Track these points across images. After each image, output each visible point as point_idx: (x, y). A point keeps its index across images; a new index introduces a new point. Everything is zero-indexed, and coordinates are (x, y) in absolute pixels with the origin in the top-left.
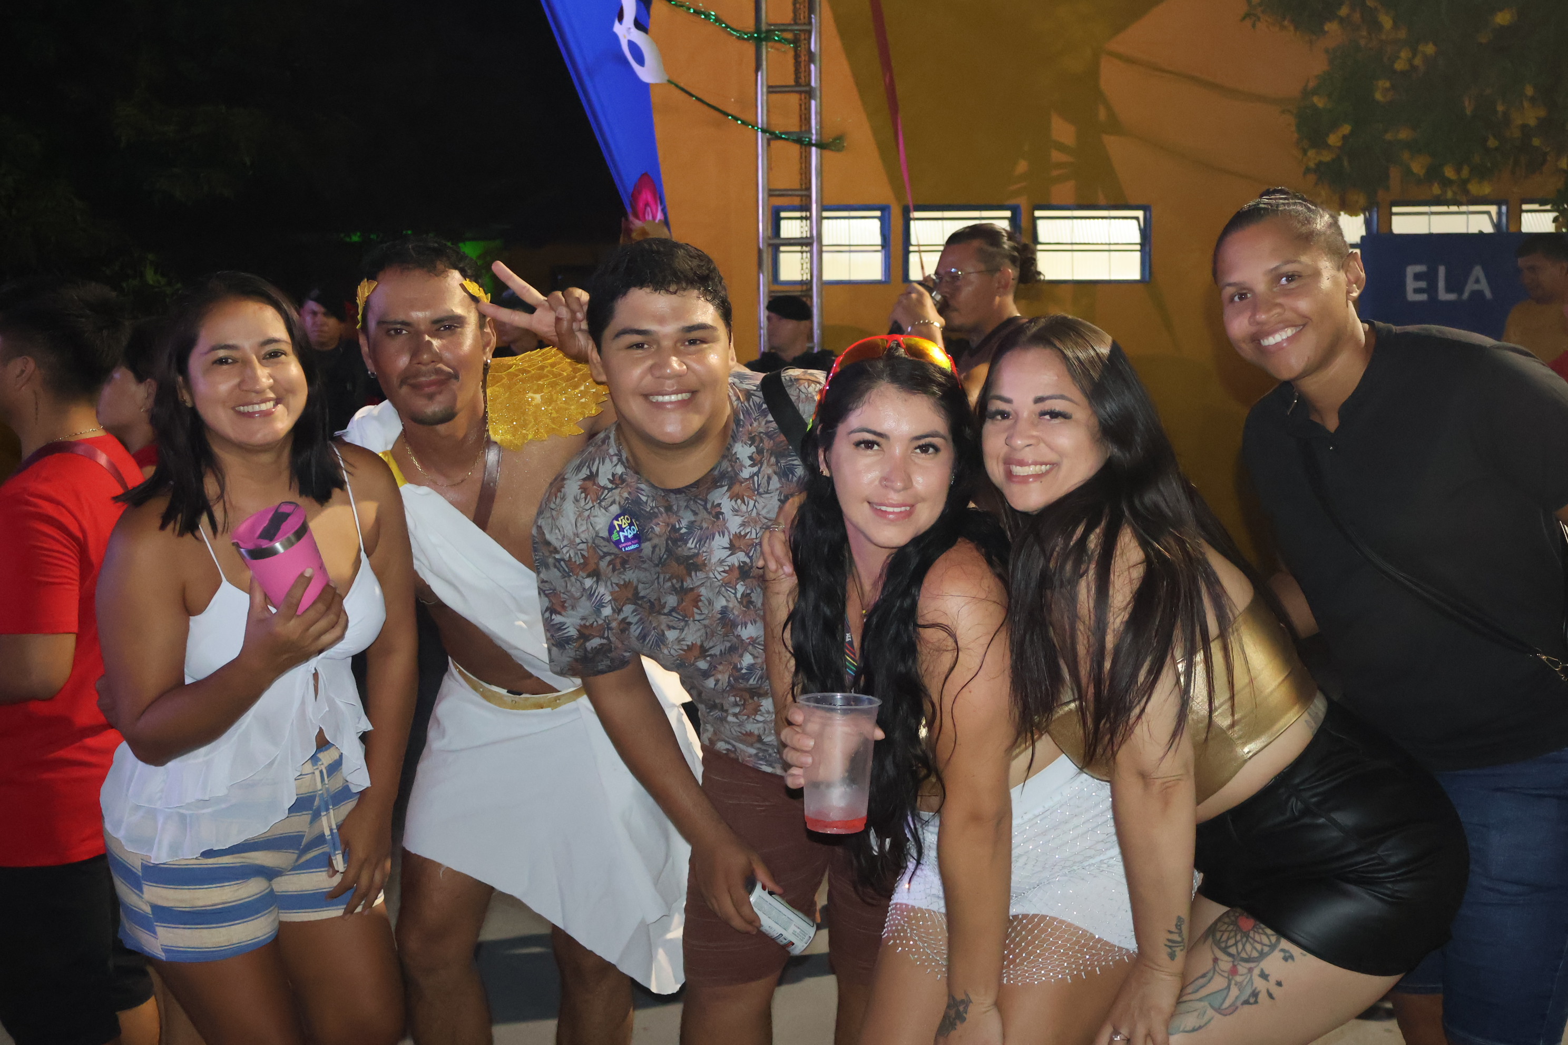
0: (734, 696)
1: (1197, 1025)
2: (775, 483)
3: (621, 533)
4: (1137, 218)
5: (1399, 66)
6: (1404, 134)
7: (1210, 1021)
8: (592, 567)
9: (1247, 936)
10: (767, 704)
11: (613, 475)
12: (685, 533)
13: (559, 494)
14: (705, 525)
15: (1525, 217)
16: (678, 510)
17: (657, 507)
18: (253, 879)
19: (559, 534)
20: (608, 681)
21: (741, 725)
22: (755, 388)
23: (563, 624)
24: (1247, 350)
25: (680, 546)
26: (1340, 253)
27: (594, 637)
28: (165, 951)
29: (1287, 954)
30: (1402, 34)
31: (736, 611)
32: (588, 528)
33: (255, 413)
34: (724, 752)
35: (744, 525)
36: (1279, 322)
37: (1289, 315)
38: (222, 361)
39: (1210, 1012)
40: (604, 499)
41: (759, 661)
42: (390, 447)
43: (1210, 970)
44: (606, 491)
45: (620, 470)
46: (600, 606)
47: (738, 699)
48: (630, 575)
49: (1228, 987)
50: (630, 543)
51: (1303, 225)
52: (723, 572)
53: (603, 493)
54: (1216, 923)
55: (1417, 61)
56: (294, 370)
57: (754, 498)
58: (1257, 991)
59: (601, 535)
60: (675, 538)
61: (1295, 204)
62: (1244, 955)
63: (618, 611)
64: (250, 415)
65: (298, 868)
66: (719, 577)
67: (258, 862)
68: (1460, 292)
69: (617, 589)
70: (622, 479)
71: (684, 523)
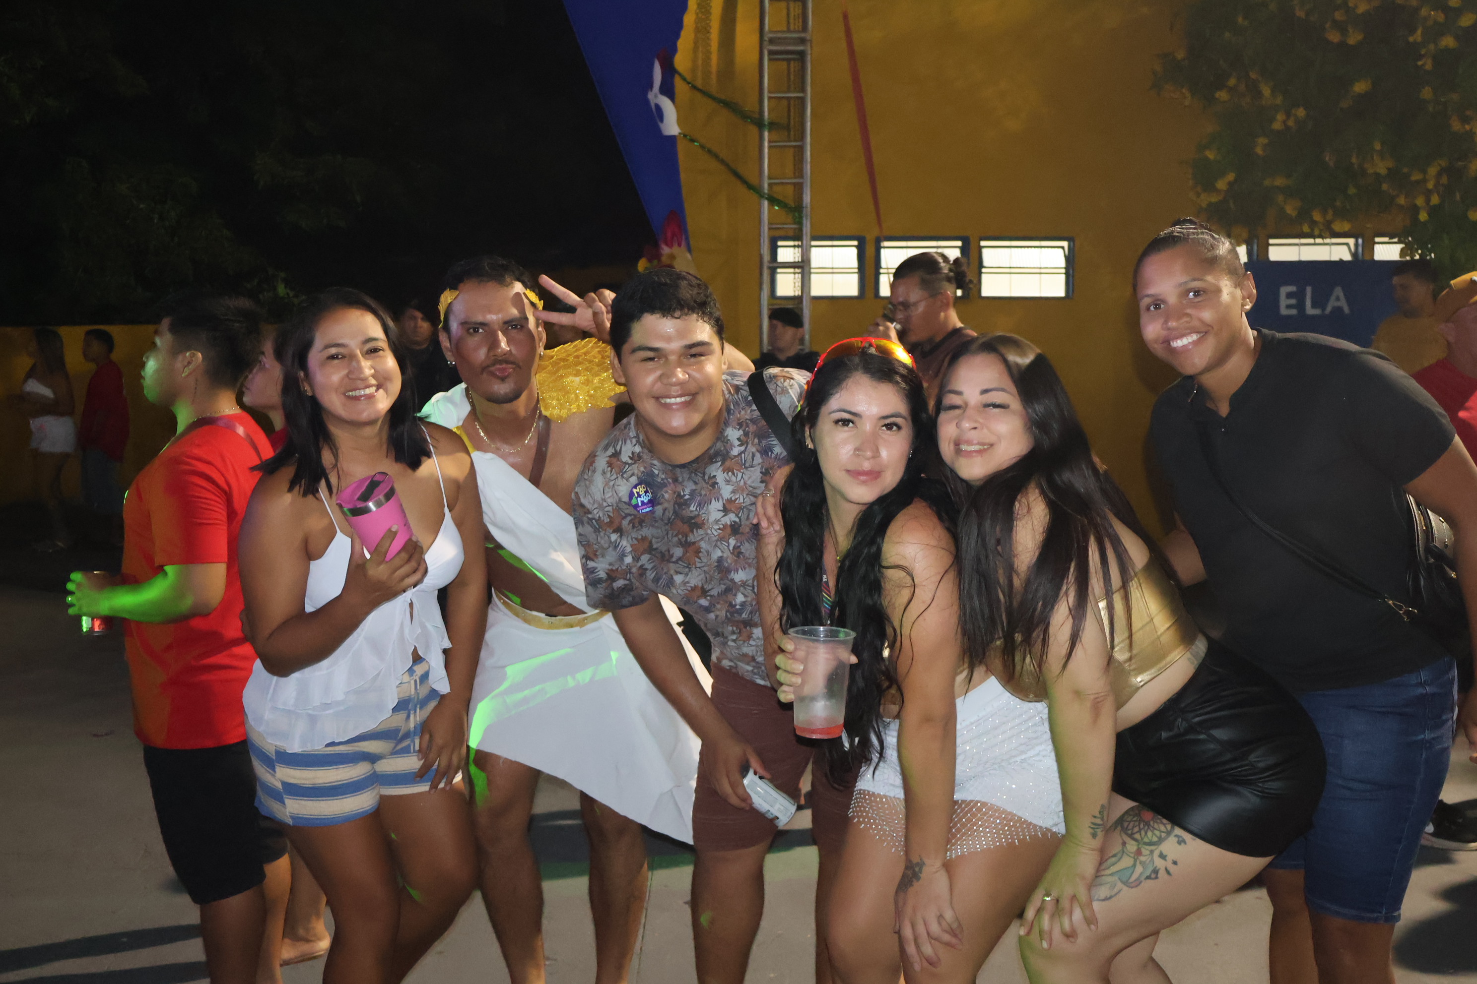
0: (732, 626)
1: (1109, 896)
2: (758, 459)
3: (639, 499)
4: (1063, 248)
5: (1277, 126)
6: (1279, 181)
7: (1119, 891)
8: (615, 525)
9: (1149, 826)
10: (758, 632)
11: (633, 453)
12: (688, 499)
13: (591, 467)
14: (703, 493)
15: (1377, 248)
16: (683, 481)
17: (667, 479)
18: (360, 764)
19: (591, 499)
20: (631, 613)
21: (738, 648)
22: (743, 384)
23: (595, 568)
24: (1158, 350)
25: (684, 509)
26: (1237, 274)
27: (620, 578)
28: (292, 817)
29: (1181, 839)
30: (1279, 100)
31: (730, 559)
32: (613, 495)
33: (361, 396)
34: (728, 668)
35: (734, 492)
36: (1187, 329)
37: (1196, 323)
38: (333, 357)
39: (1120, 885)
40: (625, 472)
41: (749, 599)
42: (461, 423)
43: (1119, 852)
44: (627, 466)
45: (638, 449)
46: (622, 556)
47: (735, 629)
48: (646, 532)
49: (1134, 865)
50: (646, 506)
51: (1209, 251)
52: (719, 529)
53: (625, 467)
54: (1123, 815)
55: (1291, 123)
56: (390, 362)
57: (742, 471)
58: (1157, 868)
59: (623, 500)
60: (681, 503)
61: (1202, 233)
62: (1146, 840)
63: (636, 559)
64: (357, 398)
65: (395, 753)
66: (716, 534)
67: (365, 750)
68: (1324, 309)
69: (636, 542)
70: (639, 457)
71: (687, 491)
